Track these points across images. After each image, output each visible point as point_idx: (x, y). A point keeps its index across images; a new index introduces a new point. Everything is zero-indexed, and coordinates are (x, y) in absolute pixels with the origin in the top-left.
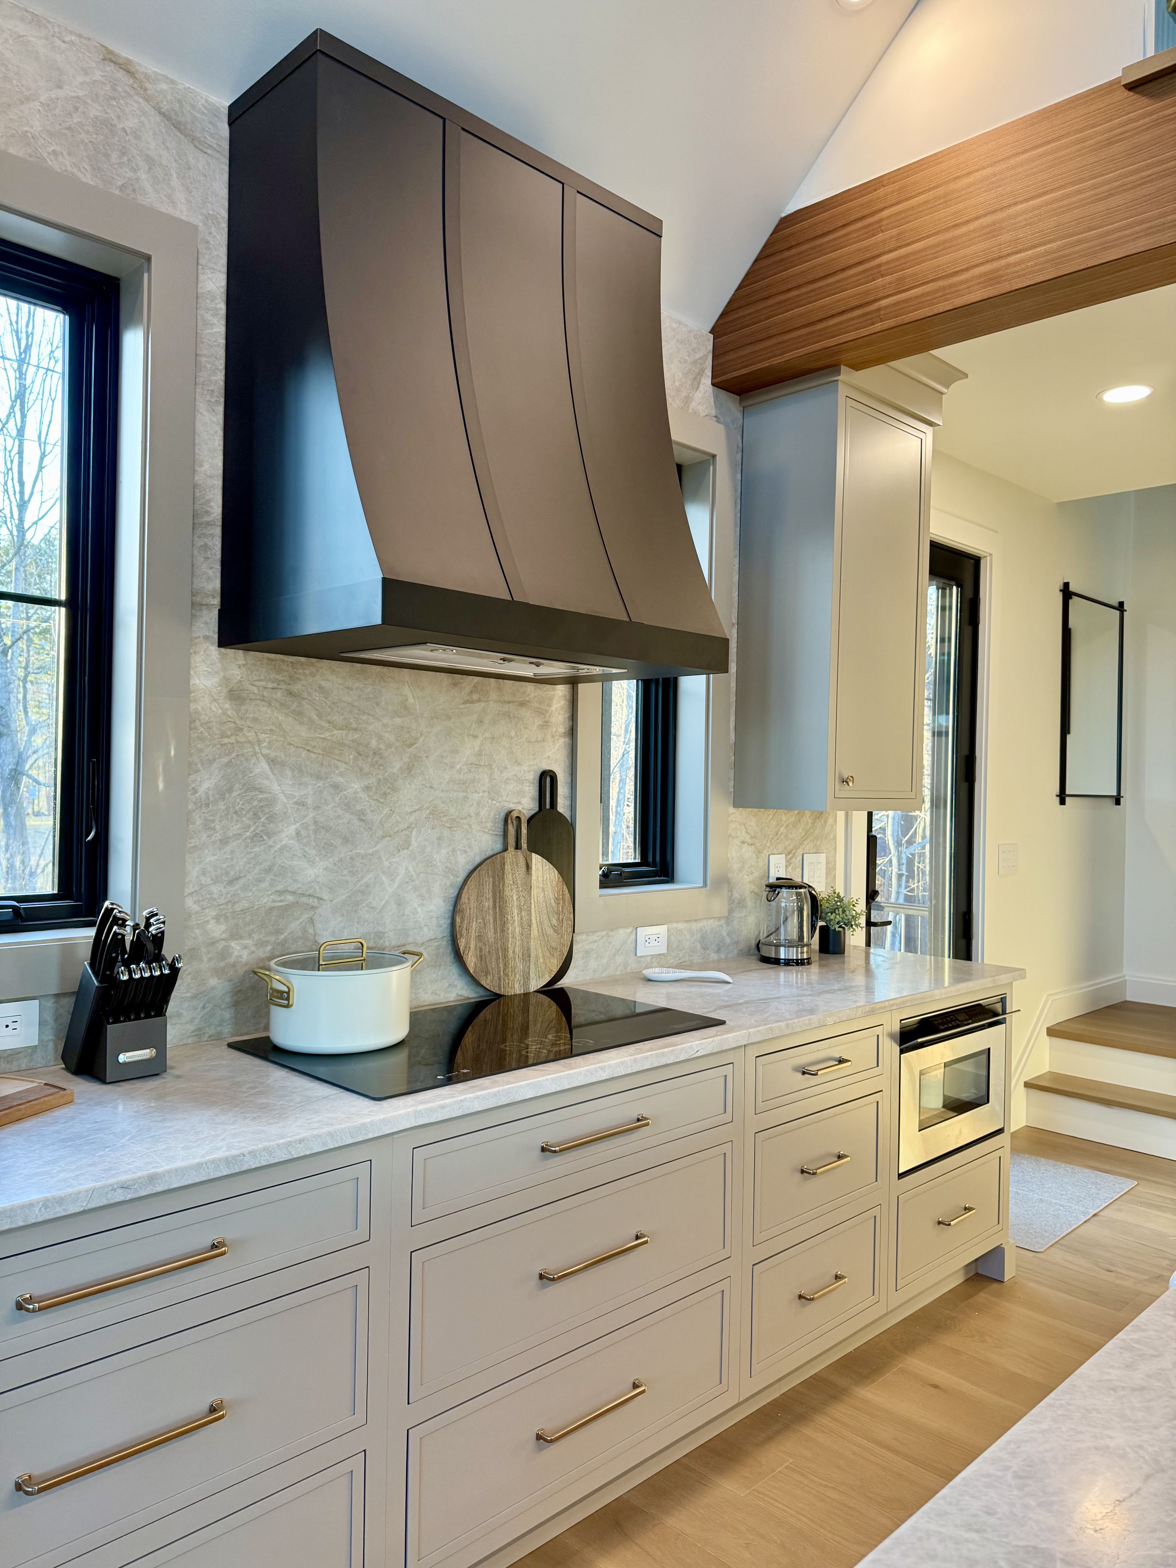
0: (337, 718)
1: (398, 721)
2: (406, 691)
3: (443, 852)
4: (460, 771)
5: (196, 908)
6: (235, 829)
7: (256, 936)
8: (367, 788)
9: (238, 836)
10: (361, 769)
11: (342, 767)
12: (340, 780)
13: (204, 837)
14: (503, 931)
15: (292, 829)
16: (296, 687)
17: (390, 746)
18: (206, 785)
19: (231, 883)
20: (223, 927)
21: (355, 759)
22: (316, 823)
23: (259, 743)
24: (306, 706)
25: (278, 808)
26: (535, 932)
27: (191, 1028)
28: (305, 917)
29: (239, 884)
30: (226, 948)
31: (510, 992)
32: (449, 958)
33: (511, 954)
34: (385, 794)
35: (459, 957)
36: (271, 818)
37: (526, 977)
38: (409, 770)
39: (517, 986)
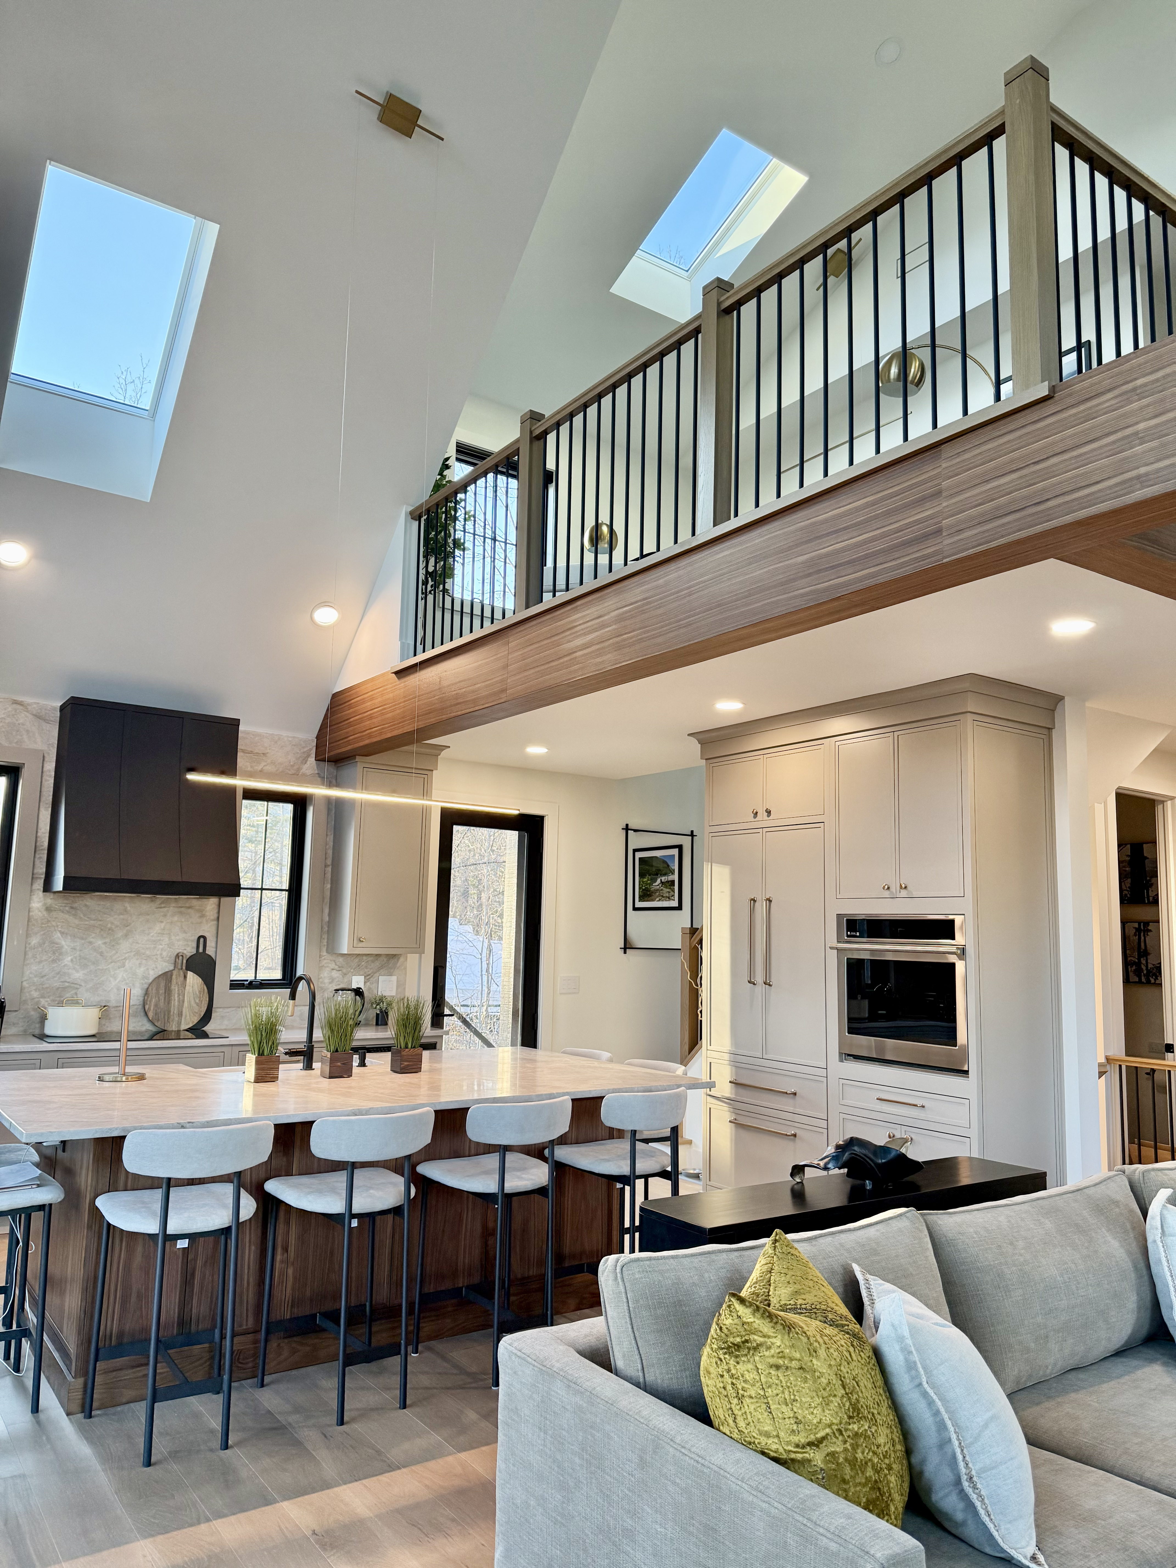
0: (93, 917)
1: (122, 917)
2: (127, 905)
3: (142, 969)
4: (152, 936)
5: (27, 985)
6: (44, 958)
7: (51, 998)
8: (105, 943)
9: (46, 960)
10: (102, 936)
11: (94, 935)
12: (92, 940)
13: (32, 960)
14: (169, 1003)
15: (69, 958)
16: (75, 905)
17: (117, 926)
18: (34, 942)
19: (42, 977)
20: (38, 993)
21: (100, 932)
22: (80, 956)
23: (57, 926)
24: (79, 912)
25: (64, 950)
26: (186, 1004)
27: (22, 1029)
28: (73, 992)
29: (45, 978)
30: (39, 1001)
31: (170, 1029)
32: (142, 1014)
33: (172, 1013)
34: (113, 946)
35: (146, 1014)
36: (61, 954)
37: (179, 1023)
38: (126, 936)
39: (174, 1027)
